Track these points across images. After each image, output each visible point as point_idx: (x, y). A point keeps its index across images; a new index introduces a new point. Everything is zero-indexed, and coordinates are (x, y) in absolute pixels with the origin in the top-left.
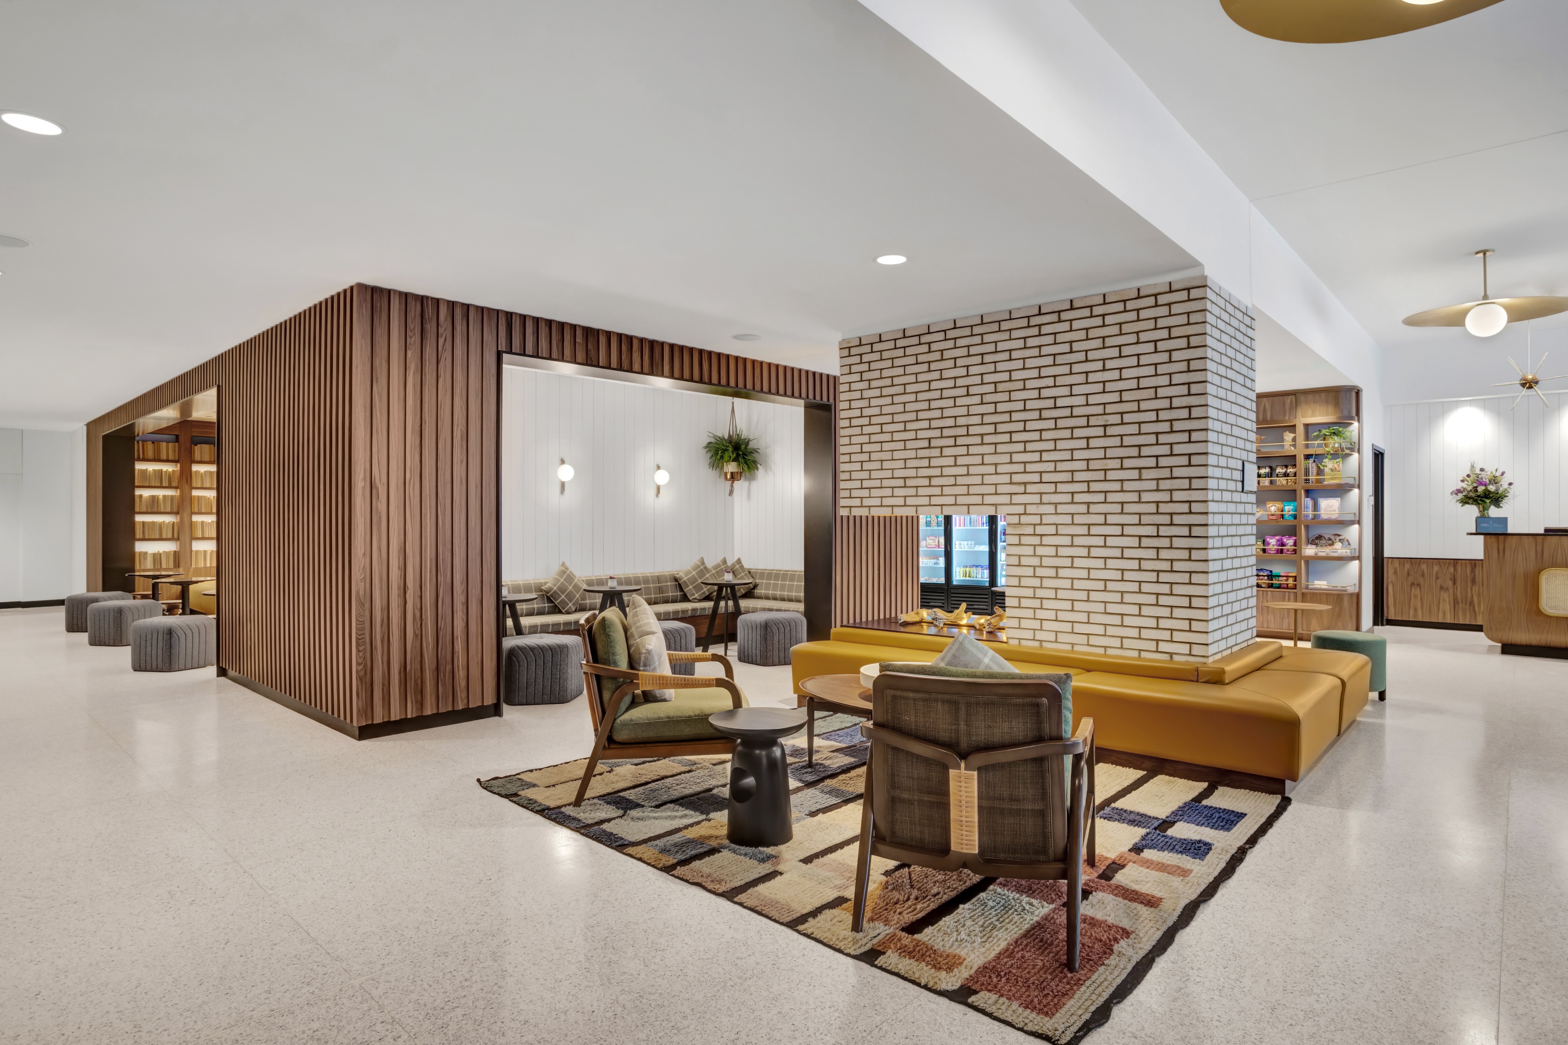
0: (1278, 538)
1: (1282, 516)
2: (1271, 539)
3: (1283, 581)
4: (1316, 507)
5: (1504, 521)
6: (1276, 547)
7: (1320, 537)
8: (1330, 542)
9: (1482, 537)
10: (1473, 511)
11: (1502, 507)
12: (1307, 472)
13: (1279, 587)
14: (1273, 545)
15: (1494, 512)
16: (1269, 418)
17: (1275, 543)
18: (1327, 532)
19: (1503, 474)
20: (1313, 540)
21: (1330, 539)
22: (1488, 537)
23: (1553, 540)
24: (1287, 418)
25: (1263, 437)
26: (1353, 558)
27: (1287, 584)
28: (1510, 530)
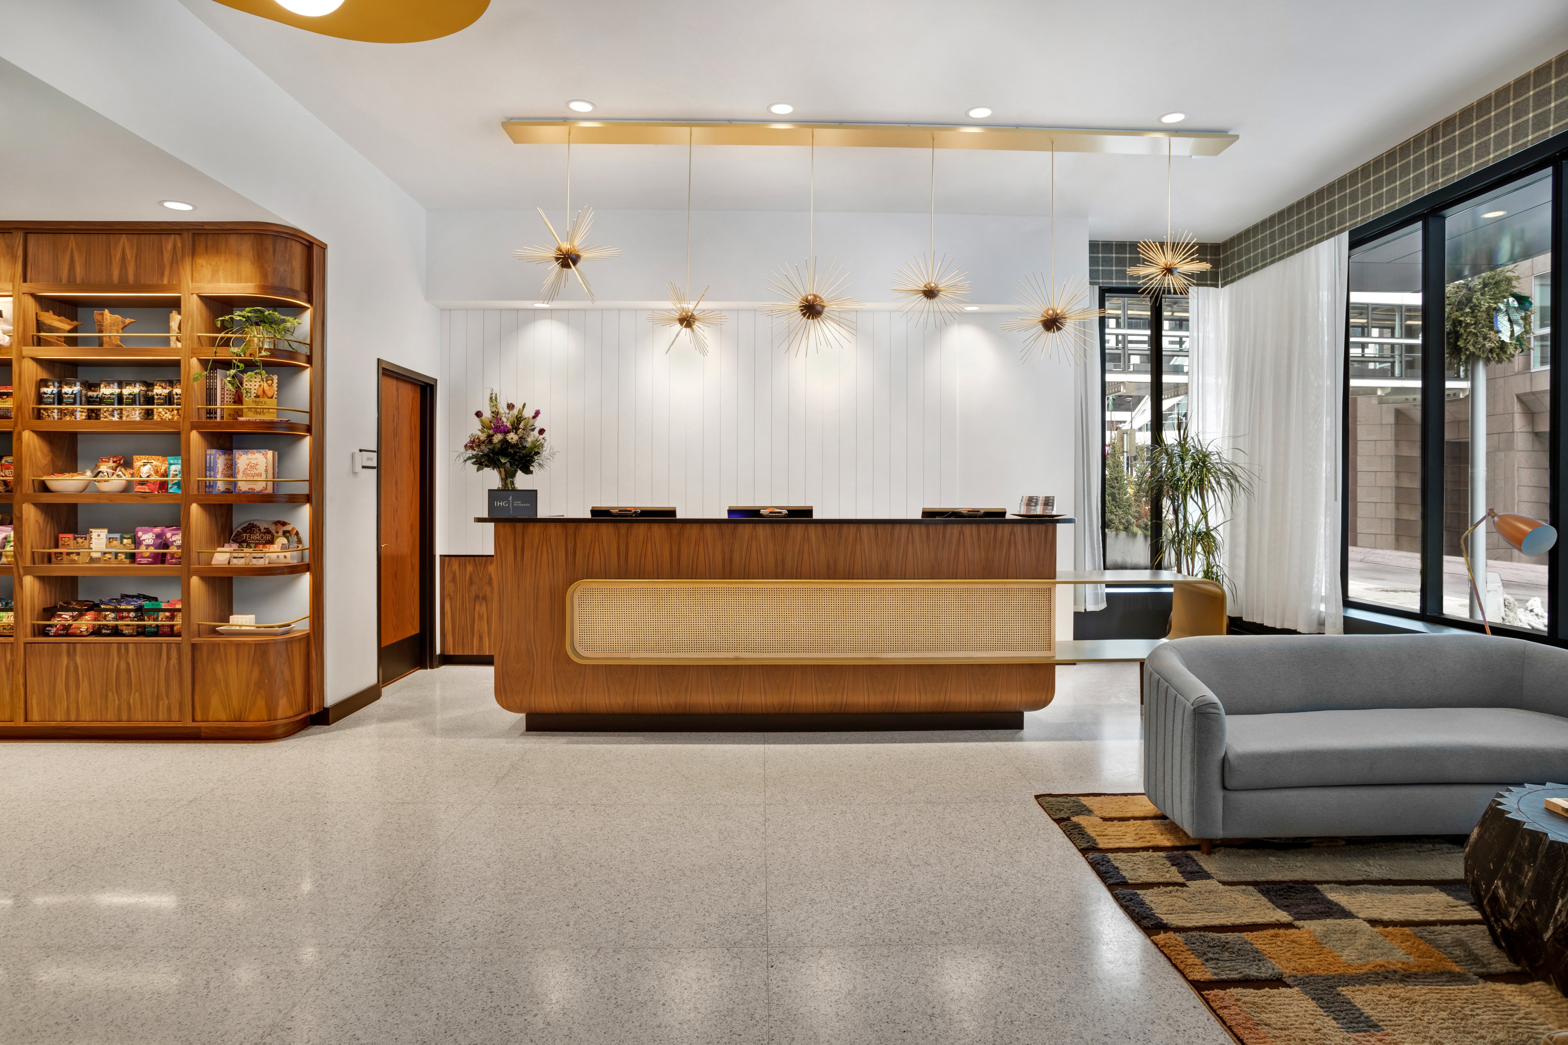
0: (158, 530)
1: (163, 486)
2: (145, 532)
3: (162, 620)
4: (231, 468)
5: (531, 496)
6: (152, 550)
7: (251, 528)
8: (269, 537)
9: (492, 525)
10: (492, 478)
11: (531, 472)
12: (210, 397)
13: (157, 632)
14: (148, 546)
15: (522, 481)
16: (131, 278)
17: (151, 542)
18: (263, 517)
19: (537, 413)
20: (239, 534)
21: (268, 531)
22: (501, 525)
23: (600, 530)
24: (165, 282)
25: (128, 321)
27: (172, 626)
28: (542, 513)
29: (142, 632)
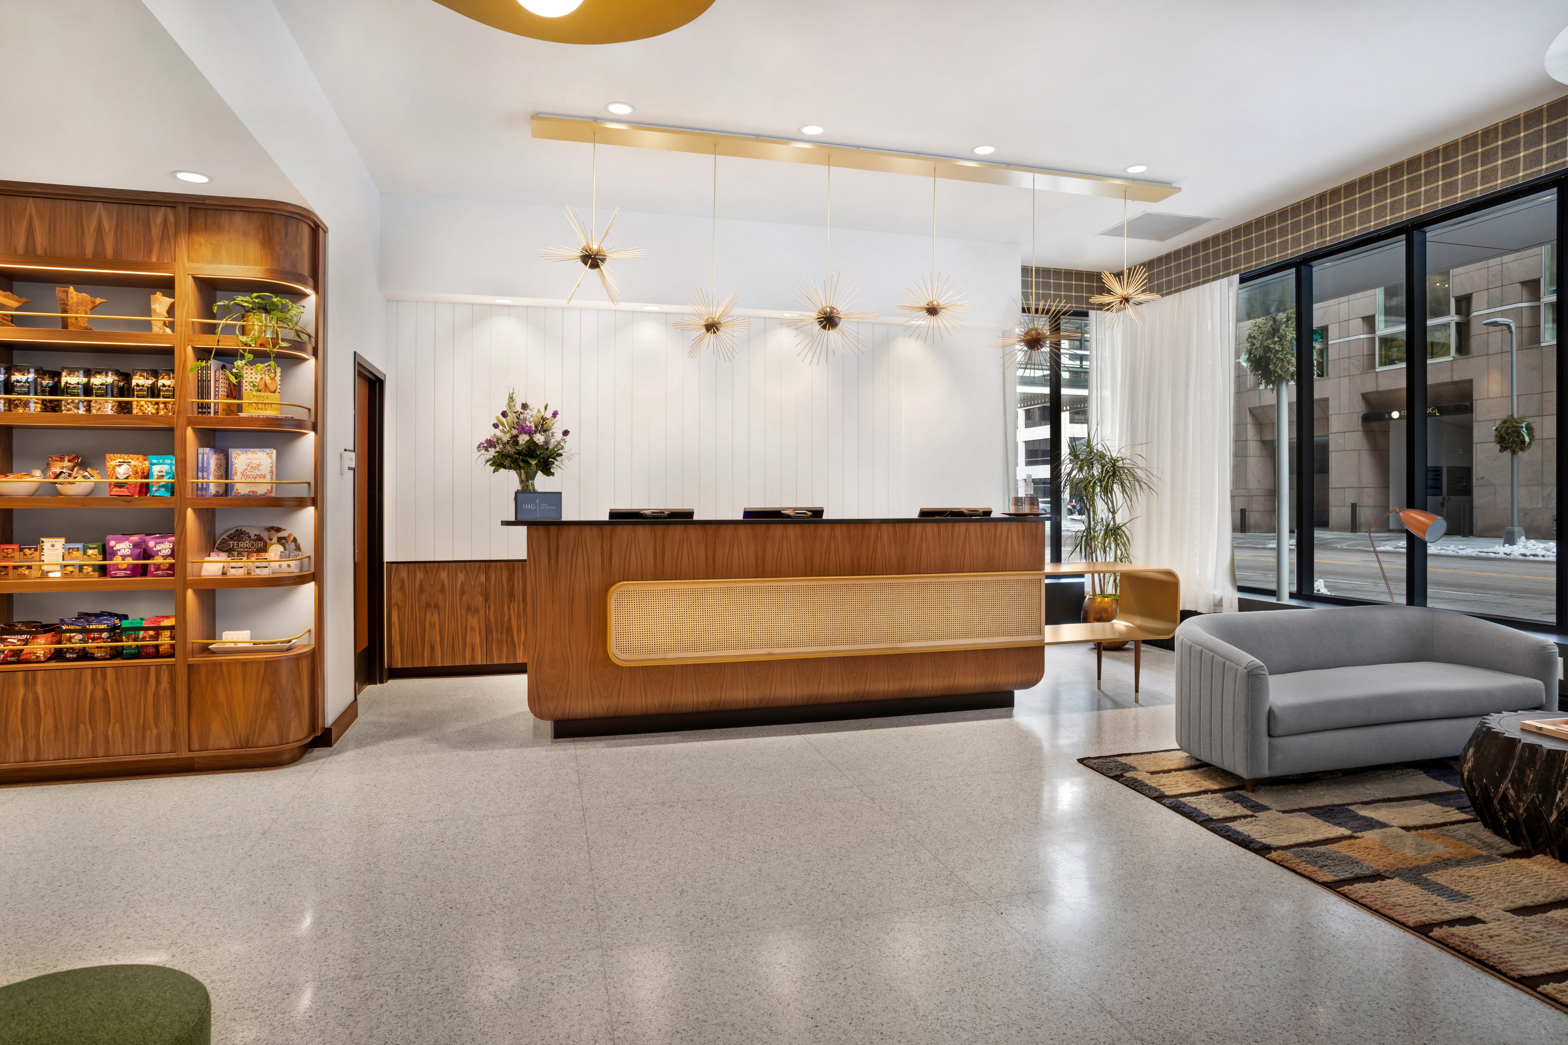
0: (135, 538)
1: (145, 489)
2: (119, 541)
3: (146, 640)
4: (226, 468)
5: (556, 497)
6: (130, 561)
7: (238, 535)
8: (260, 544)
9: (524, 529)
10: (510, 479)
11: (553, 474)
12: (203, 389)
13: (139, 653)
14: (124, 557)
15: (541, 483)
16: (109, 253)
17: (127, 552)
18: (254, 524)
19: (555, 414)
20: (224, 541)
21: (259, 538)
22: (534, 528)
23: (624, 532)
24: (154, 259)
25: (98, 300)
26: (301, 580)
27: (157, 647)
28: (567, 515)
29: (117, 654)
